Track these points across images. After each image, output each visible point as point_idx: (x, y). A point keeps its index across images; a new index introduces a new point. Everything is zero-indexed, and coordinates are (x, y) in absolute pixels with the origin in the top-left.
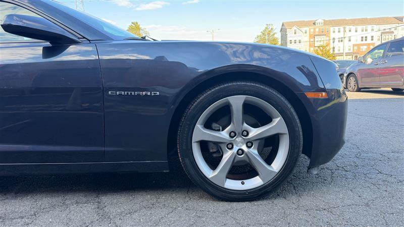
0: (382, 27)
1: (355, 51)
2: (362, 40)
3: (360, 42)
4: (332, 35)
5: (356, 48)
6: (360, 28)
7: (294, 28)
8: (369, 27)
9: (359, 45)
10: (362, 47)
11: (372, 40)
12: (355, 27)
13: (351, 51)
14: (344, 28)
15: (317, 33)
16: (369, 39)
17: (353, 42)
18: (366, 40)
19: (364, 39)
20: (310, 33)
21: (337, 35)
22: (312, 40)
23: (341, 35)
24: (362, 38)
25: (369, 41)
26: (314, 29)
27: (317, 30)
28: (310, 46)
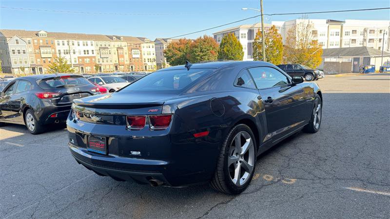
0: (100, 43)
1: (80, 63)
2: (85, 53)
3: (83, 55)
4: (58, 48)
5: (80, 60)
6: (81, 42)
7: (15, 38)
8: (89, 42)
9: (83, 58)
10: (85, 60)
11: (93, 53)
12: (76, 41)
13: (77, 63)
14: (68, 42)
15: (41, 44)
16: (90, 52)
17: (77, 55)
18: (88, 53)
19: (86, 52)
20: (34, 43)
21: (62, 48)
22: (37, 51)
23: (66, 47)
24: (85, 51)
25: (91, 54)
26: (38, 40)
27: (41, 41)
28: (37, 58)
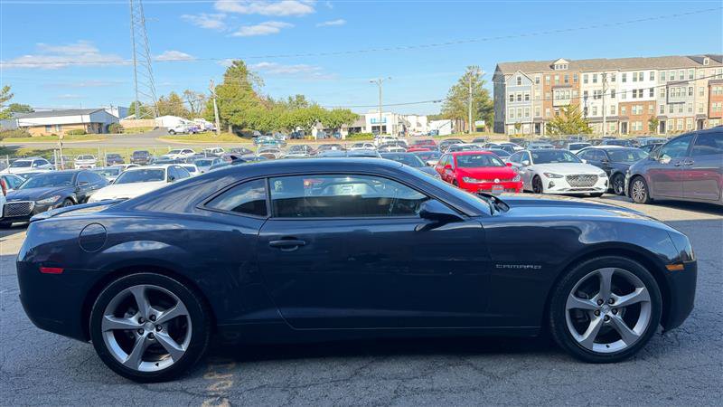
0: (669, 74)
1: (622, 115)
2: (634, 96)
3: (630, 98)
4: (583, 87)
5: (623, 109)
6: (630, 75)
7: (518, 75)
8: (647, 74)
9: (629, 105)
10: (633, 108)
11: (652, 95)
12: (621, 74)
13: (616, 114)
14: (604, 75)
15: (556, 83)
16: (646, 93)
17: (619, 99)
18: (641, 96)
19: (638, 93)
20: (544, 81)
21: (591, 88)
22: (548, 95)
23: (599, 86)
24: (635, 91)
25: (646, 97)
26: (553, 76)
27: (557, 78)
28: (545, 107)
